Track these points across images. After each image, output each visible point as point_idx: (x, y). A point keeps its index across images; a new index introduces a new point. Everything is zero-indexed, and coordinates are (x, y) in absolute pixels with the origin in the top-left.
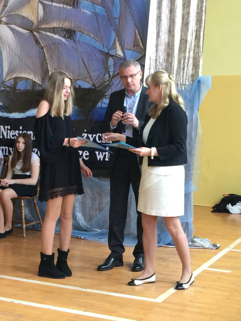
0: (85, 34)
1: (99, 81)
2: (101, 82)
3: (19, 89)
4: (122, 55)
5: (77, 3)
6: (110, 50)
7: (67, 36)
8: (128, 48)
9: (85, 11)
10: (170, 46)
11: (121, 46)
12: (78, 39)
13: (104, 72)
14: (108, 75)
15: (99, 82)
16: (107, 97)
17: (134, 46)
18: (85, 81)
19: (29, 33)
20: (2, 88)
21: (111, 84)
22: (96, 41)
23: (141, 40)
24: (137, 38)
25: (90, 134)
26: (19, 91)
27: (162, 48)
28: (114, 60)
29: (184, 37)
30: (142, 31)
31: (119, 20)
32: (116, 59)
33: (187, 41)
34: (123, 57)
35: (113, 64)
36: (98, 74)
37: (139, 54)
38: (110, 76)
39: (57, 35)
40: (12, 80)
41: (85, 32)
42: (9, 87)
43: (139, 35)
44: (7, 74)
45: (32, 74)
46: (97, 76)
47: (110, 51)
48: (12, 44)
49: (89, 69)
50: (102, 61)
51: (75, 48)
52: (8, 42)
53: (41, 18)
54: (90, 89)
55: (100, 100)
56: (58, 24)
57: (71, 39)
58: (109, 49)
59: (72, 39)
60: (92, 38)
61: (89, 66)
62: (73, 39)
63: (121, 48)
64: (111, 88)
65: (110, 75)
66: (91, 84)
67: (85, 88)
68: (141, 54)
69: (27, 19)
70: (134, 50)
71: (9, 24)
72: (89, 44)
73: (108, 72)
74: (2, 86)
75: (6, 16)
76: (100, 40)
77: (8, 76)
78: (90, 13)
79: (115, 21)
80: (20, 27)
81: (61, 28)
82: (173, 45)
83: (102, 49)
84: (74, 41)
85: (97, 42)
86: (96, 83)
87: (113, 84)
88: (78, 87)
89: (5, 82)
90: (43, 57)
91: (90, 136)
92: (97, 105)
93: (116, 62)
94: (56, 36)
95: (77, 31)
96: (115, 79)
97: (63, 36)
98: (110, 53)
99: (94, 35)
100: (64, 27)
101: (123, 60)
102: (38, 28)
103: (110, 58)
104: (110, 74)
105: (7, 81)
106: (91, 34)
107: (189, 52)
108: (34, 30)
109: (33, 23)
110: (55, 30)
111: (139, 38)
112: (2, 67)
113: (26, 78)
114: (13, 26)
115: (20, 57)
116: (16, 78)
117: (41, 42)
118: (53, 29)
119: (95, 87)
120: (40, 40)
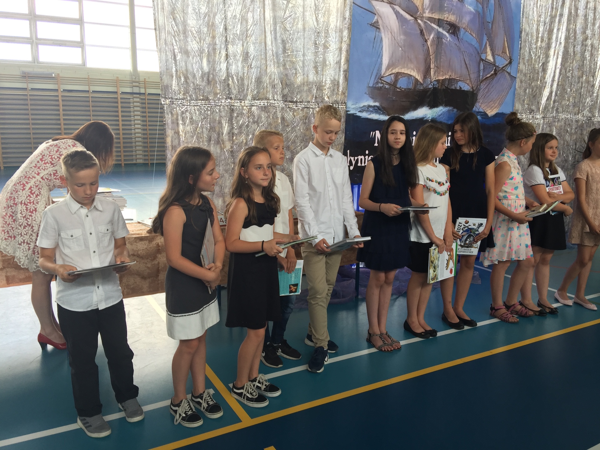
2: (477, 86)
3: (400, 87)
4: (492, 60)
7: (450, 31)
9: (469, 7)
11: (492, 51)
12: (461, 36)
17: (503, 52)
19: (414, 20)
23: (508, 48)
28: (483, 65)
31: (492, 25)
32: (486, 64)
34: (492, 62)
35: (483, 68)
36: (476, 77)
39: (441, 28)
40: (392, 76)
41: (469, 30)
42: (388, 83)
43: (507, 42)
44: (387, 67)
45: (415, 70)
46: (475, 79)
48: (396, 31)
49: (470, 70)
51: (457, 46)
52: (390, 27)
53: (426, 4)
56: (443, 16)
62: (457, 36)
63: (492, 53)
66: (470, 87)
67: (465, 90)
68: (507, 61)
70: (503, 56)
71: (393, 4)
72: (471, 44)
74: (379, 83)
77: (389, 69)
78: (474, 11)
79: (488, 25)
80: (404, 11)
81: (446, 20)
84: (458, 38)
86: (474, 85)
88: (459, 89)
89: (383, 77)
90: (427, 51)
94: (440, 30)
96: (483, 84)
97: (447, 31)
98: (481, 57)
99: (475, 35)
100: (449, 20)
102: (423, 15)
103: (481, 62)
105: (387, 76)
106: (473, 33)
108: (418, 18)
109: (418, 9)
110: (439, 22)
111: (506, 45)
112: (382, 58)
113: (409, 74)
114: (397, 8)
115: (403, 48)
116: (397, 73)
117: (425, 34)
118: (437, 21)
119: (473, 89)
120: (424, 31)
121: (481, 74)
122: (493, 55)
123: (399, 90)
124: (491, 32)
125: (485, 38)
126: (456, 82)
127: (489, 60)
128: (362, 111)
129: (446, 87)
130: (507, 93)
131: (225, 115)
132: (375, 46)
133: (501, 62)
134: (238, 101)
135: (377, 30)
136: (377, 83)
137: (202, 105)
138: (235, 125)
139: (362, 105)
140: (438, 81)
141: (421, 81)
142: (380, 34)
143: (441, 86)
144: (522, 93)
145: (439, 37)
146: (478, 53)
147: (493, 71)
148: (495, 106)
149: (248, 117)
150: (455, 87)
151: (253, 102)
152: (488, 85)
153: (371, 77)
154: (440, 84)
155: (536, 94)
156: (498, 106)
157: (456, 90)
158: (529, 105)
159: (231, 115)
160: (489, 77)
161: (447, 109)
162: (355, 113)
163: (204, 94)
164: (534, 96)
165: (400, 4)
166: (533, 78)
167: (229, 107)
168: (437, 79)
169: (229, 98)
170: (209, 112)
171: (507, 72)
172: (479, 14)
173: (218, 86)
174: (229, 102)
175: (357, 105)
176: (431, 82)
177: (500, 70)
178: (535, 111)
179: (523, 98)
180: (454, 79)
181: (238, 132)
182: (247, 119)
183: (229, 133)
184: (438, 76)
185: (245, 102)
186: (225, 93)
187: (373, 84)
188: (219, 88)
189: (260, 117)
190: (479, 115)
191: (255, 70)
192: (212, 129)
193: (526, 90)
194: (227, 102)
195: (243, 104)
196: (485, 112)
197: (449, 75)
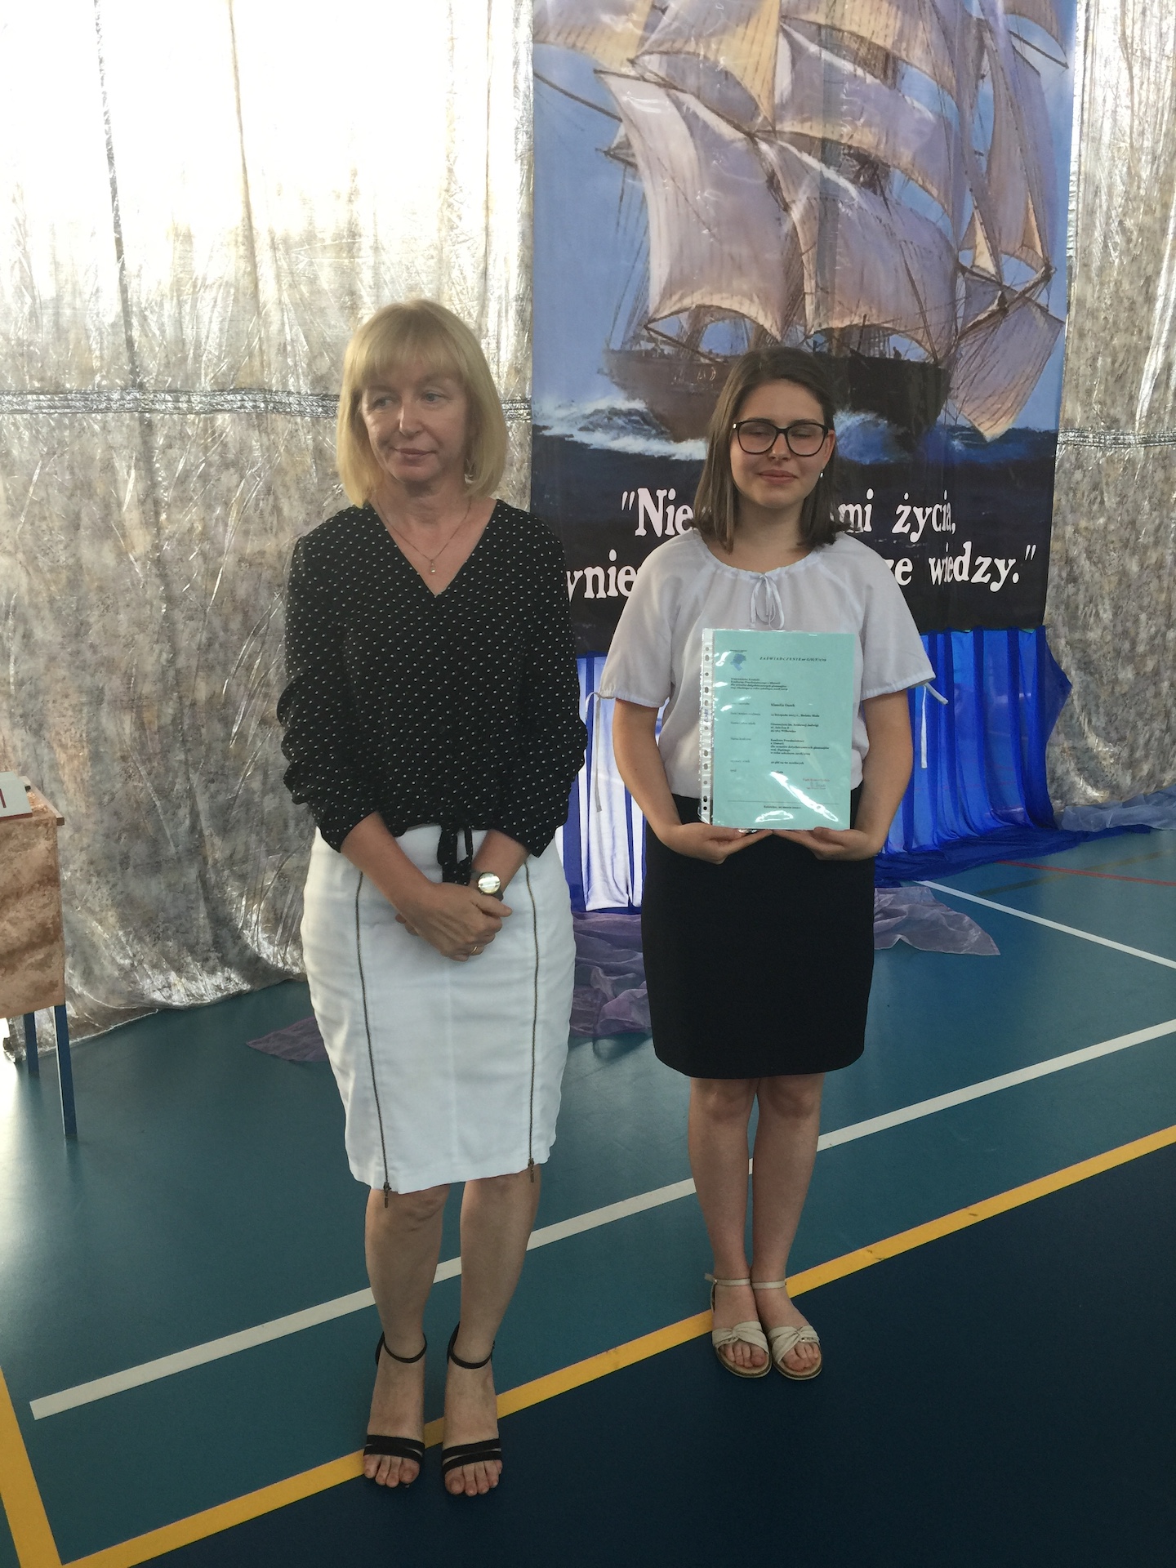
0: (917, 182)
1: (944, 342)
2: (947, 347)
3: (710, 351)
4: (992, 270)
5: (895, 71)
6: (960, 250)
7: (862, 179)
8: (1010, 250)
9: (917, 105)
11: (990, 242)
12: (895, 195)
15: (943, 346)
17: (1023, 245)
18: (913, 339)
19: (745, 143)
20: (642, 342)
21: (958, 355)
23: (1038, 231)
24: (1031, 222)
26: (710, 359)
28: (966, 283)
31: (989, 161)
32: (973, 281)
34: (993, 275)
35: (965, 295)
36: (944, 321)
38: (956, 329)
39: (832, 168)
40: (684, 316)
41: (917, 174)
42: (670, 340)
43: (1035, 215)
44: (665, 289)
45: (756, 298)
47: (962, 253)
48: (688, 175)
49: (924, 302)
51: (885, 226)
52: (671, 162)
53: (782, 95)
54: (925, 364)
56: (837, 130)
57: (875, 192)
58: (959, 245)
59: (879, 192)
62: (882, 194)
63: (992, 246)
66: (927, 351)
67: (911, 360)
68: (1037, 271)
69: (739, 84)
70: (1022, 257)
71: (675, 88)
72: (927, 219)
74: (643, 338)
75: (662, 53)
77: (671, 296)
78: (929, 116)
79: (977, 162)
80: (713, 111)
81: (844, 144)
84: (885, 200)
85: (946, 214)
86: (939, 346)
87: (962, 356)
88: (892, 357)
89: (654, 320)
90: (789, 238)
93: (974, 287)
94: (829, 174)
95: (895, 167)
96: (966, 342)
97: (852, 175)
98: (960, 261)
99: (938, 191)
100: (855, 145)
102: (774, 128)
103: (960, 274)
104: (958, 325)
105: (665, 317)
106: (932, 186)
108: (760, 134)
109: (757, 107)
110: (826, 150)
111: (1034, 223)
112: (647, 262)
113: (736, 312)
114: (690, 101)
115: (715, 230)
116: (699, 307)
117: (783, 185)
118: (820, 144)
119: (936, 359)
120: (780, 176)
121: (960, 313)
122: (995, 254)
123: (707, 361)
124: (986, 182)
125: (969, 202)
126: (884, 336)
127: (984, 270)
128: (591, 427)
129: (852, 351)
130: (1040, 370)
131: (125, 443)
132: (622, 222)
133: (1018, 276)
134: (168, 398)
135: (630, 170)
136: (636, 338)
137: (40, 408)
138: (163, 473)
139: (589, 408)
140: (828, 333)
141: (775, 332)
142: (636, 183)
143: (839, 348)
144: (1084, 369)
145: (827, 197)
146: (949, 248)
147: (996, 302)
148: (1005, 408)
149: (206, 449)
150: (881, 353)
151: (219, 399)
152: (981, 346)
153: (615, 319)
154: (835, 342)
155: (1126, 372)
156: (1013, 409)
157: (882, 361)
158: (1105, 404)
159: (145, 443)
160: (985, 319)
161: (858, 418)
162: (568, 433)
163: (45, 371)
164: (1119, 378)
165: (699, 89)
166: (1115, 323)
167: (137, 414)
168: (824, 326)
169: (133, 386)
170: (67, 433)
171: (1039, 306)
172: (948, 126)
173: (94, 346)
174: (136, 399)
175: (574, 410)
176: (807, 337)
177: (1018, 298)
178: (1122, 423)
179: (1088, 383)
180: (878, 328)
181: (175, 499)
182: (201, 454)
183: (142, 502)
184: (827, 318)
185: (193, 399)
186: (121, 368)
187: (624, 343)
188: (97, 353)
189: (244, 448)
190: (957, 437)
191: (218, 293)
192: (84, 488)
193: (1095, 359)
194: (128, 398)
195: (184, 406)
196: (973, 427)
197: (860, 316)
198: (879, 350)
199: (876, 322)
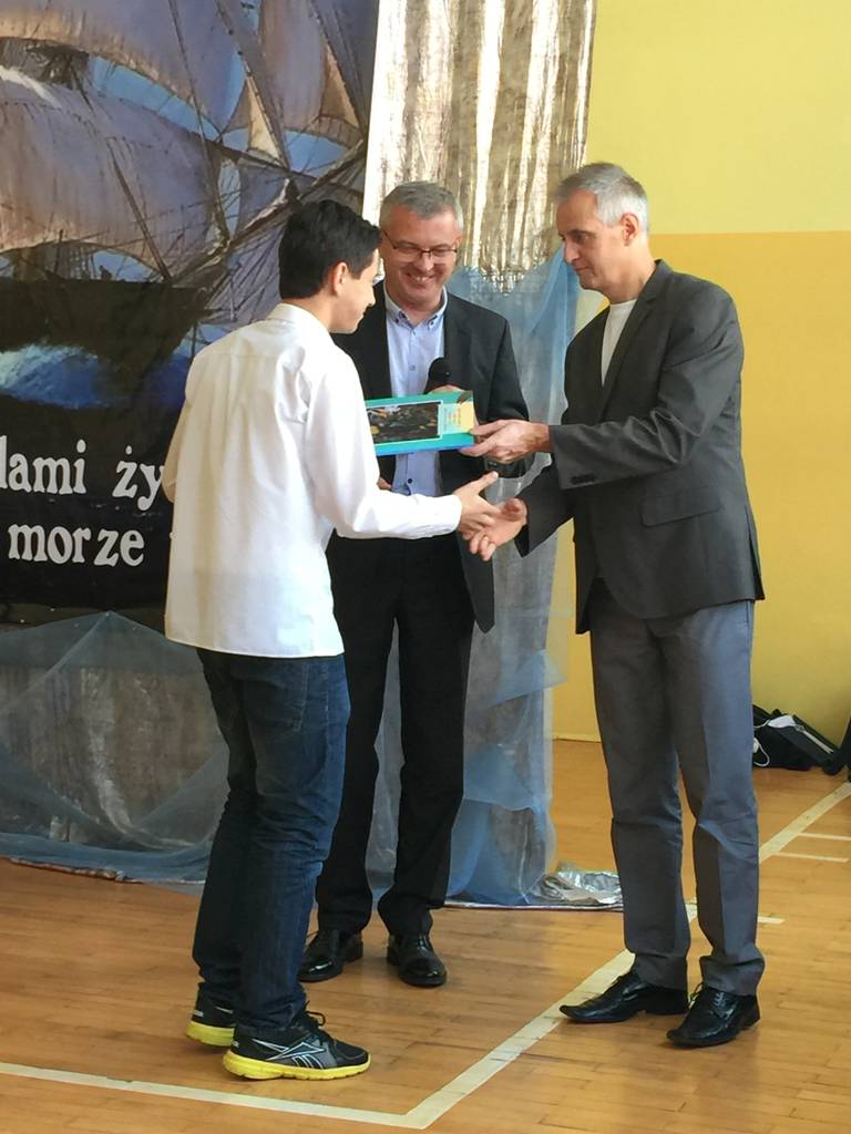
0: (127, 66)
1: (182, 253)
2: (191, 259)
4: (274, 152)
6: (225, 131)
8: (300, 123)
10: (459, 117)
11: (269, 116)
12: (97, 86)
13: (201, 219)
14: (218, 231)
15: (183, 259)
16: (215, 315)
17: (321, 115)
18: (127, 254)
21: (231, 265)
22: (167, 93)
23: (348, 93)
24: (335, 84)
25: (148, 465)
27: (429, 126)
28: (240, 172)
29: (514, 84)
30: (352, 58)
31: (262, 14)
32: (250, 167)
33: (523, 97)
34: (276, 159)
35: (239, 188)
36: (180, 227)
37: (341, 147)
38: (225, 233)
39: (12, 68)
41: (127, 57)
43: (341, 73)
46: (176, 235)
47: (225, 136)
49: (144, 207)
50: (196, 174)
51: (85, 123)
54: (146, 285)
55: (188, 330)
56: (19, 25)
57: (70, 87)
58: (224, 127)
59: (74, 85)
60: (155, 82)
61: (143, 196)
62: (80, 87)
63: (271, 122)
64: (231, 280)
65: (227, 229)
66: (151, 267)
67: (128, 280)
68: (350, 148)
70: (323, 130)
72: (144, 108)
73: (217, 216)
76: (188, 93)
79: (246, 16)
81: (29, 40)
82: (473, 114)
83: (193, 129)
85: (175, 97)
86: (173, 260)
87: (240, 266)
88: (99, 278)
91: (148, 471)
92: (175, 348)
93: (251, 176)
94: (12, 75)
95: (96, 54)
96: (245, 247)
97: (40, 72)
98: (226, 145)
99: (160, 70)
100: (40, 36)
101: (276, 170)
103: (228, 162)
104: (228, 226)
106: (151, 65)
107: (535, 141)
110: (5, 49)
111: (340, 84)
122: (276, 131)
125: (239, 69)
126: (87, 253)
127: (263, 152)
140: (15, 255)
143: (29, 270)
150: (83, 273)
157: (86, 283)
160: (270, 217)
161: (60, 352)
177: (317, 186)
180: (78, 244)
197: (55, 231)
198: (81, 270)
199: (75, 238)
